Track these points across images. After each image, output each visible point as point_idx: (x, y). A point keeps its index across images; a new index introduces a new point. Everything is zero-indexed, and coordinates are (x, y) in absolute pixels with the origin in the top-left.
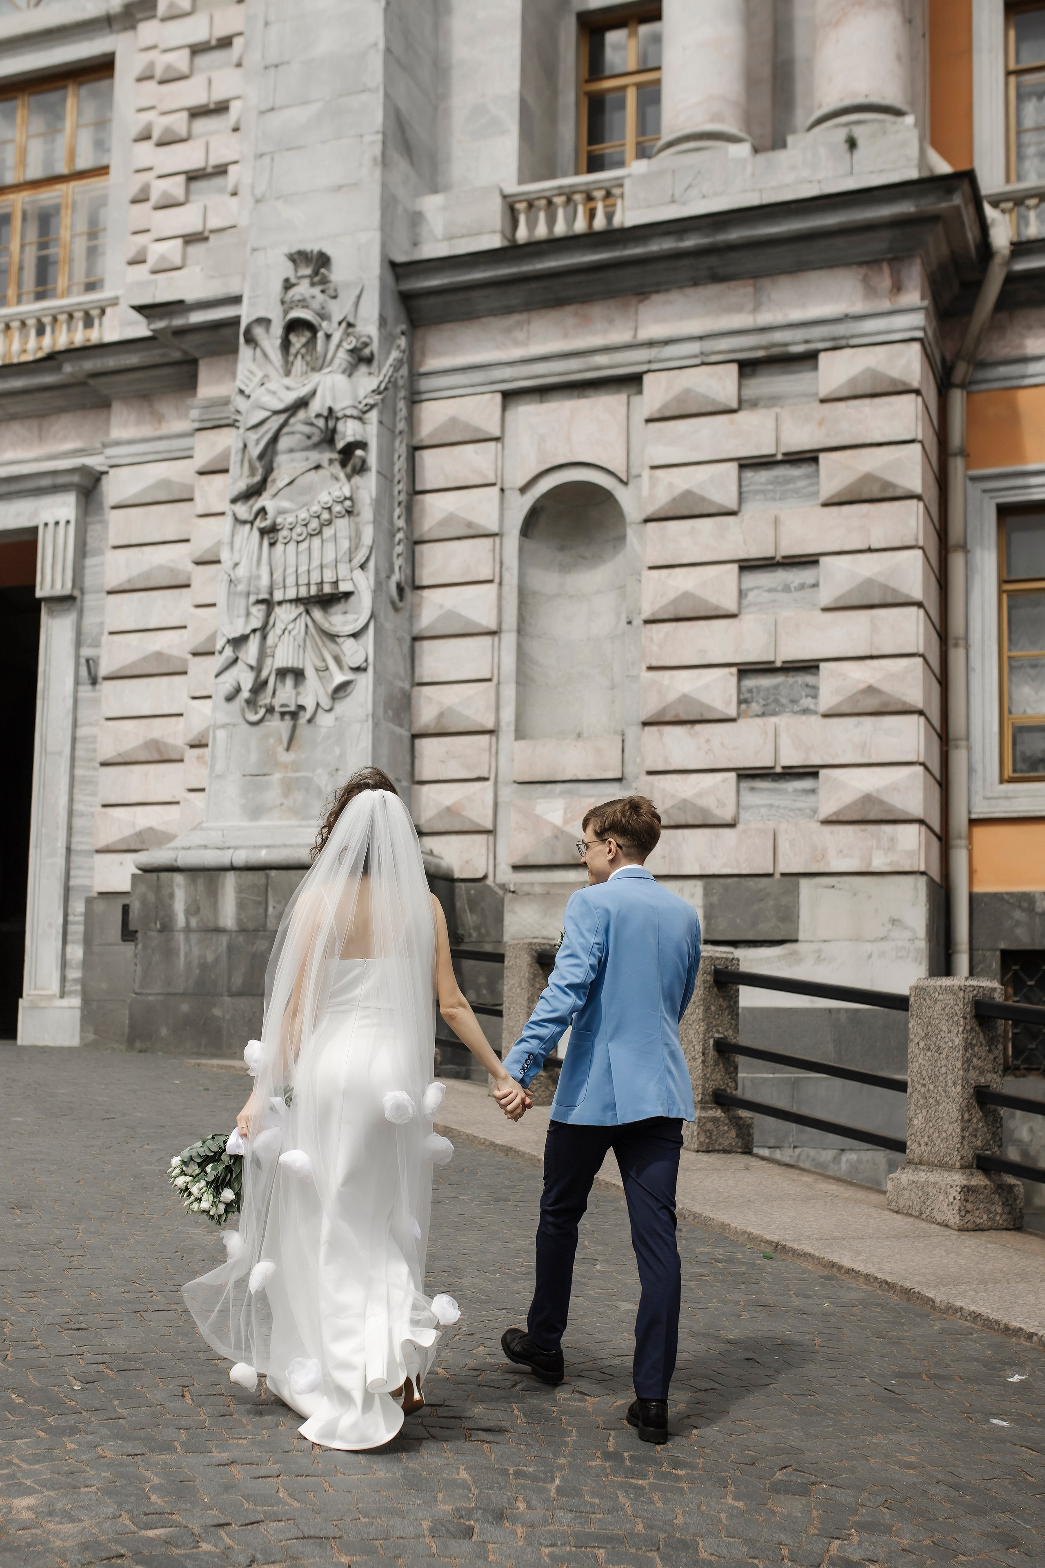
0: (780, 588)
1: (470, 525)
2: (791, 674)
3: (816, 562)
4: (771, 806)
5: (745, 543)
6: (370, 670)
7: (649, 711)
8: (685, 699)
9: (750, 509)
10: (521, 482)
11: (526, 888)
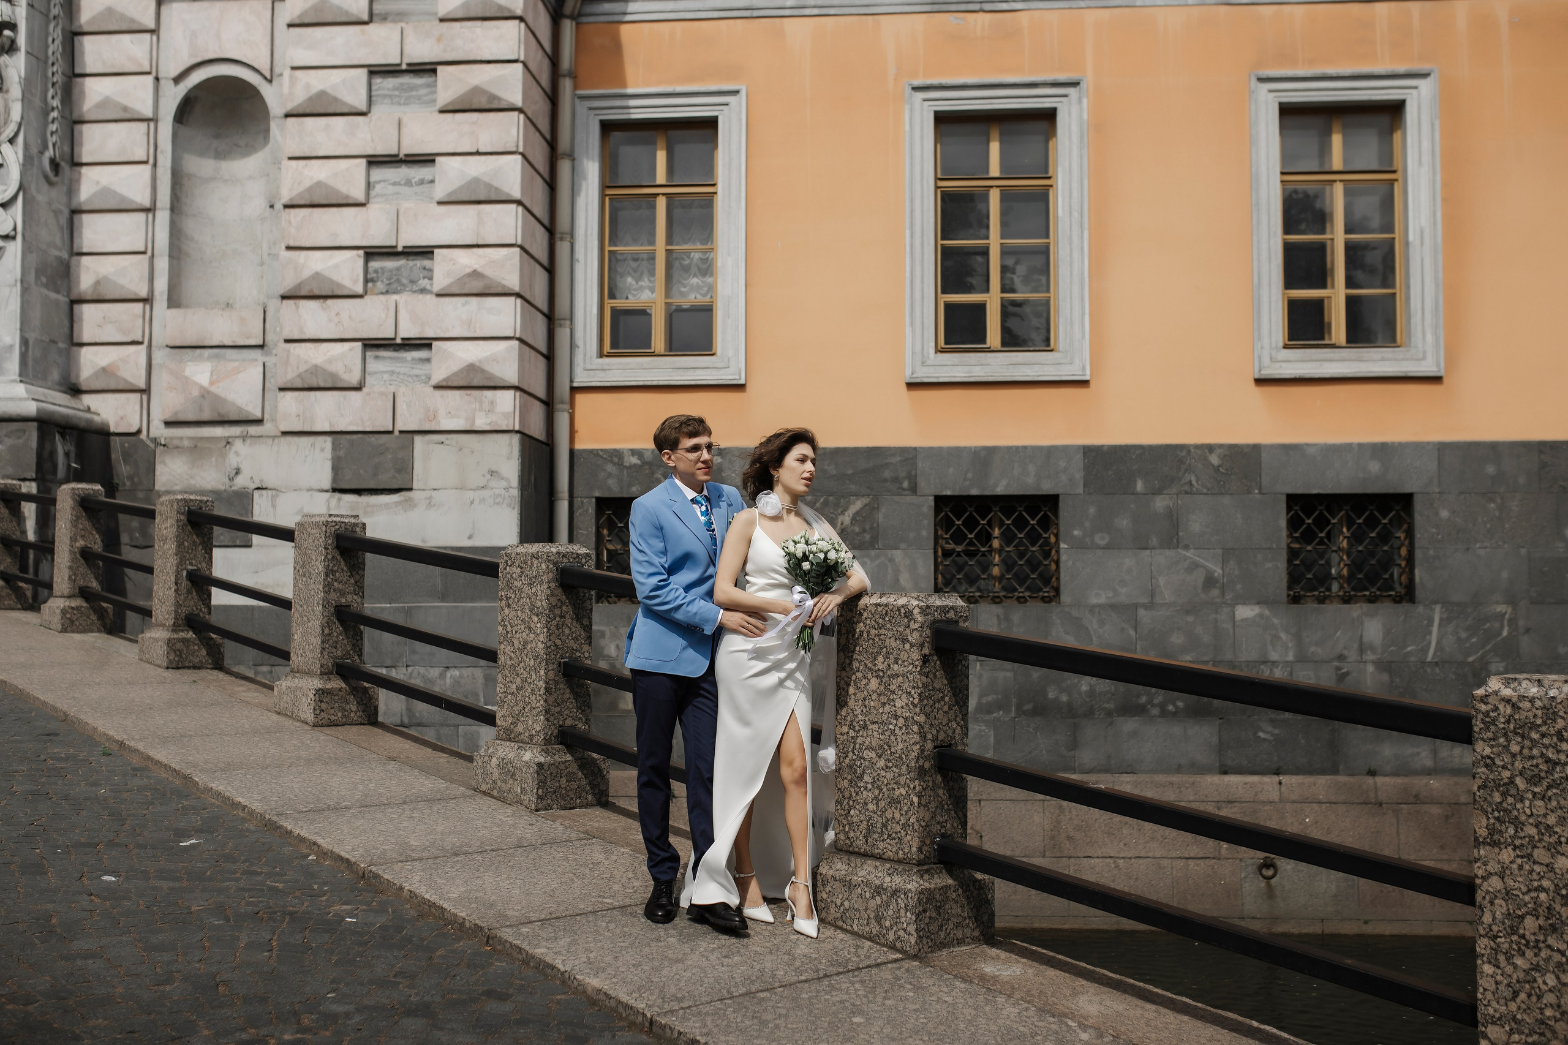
0: (403, 182)
1: (125, 109)
2: (411, 258)
3: (433, 161)
4: (393, 372)
5: (373, 141)
6: (19, 238)
7: (287, 284)
8: (317, 276)
9: (377, 111)
10: (175, 73)
11: (176, 442)
